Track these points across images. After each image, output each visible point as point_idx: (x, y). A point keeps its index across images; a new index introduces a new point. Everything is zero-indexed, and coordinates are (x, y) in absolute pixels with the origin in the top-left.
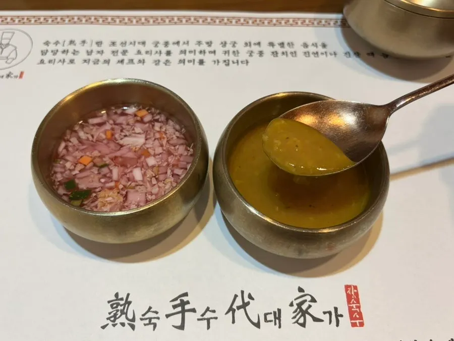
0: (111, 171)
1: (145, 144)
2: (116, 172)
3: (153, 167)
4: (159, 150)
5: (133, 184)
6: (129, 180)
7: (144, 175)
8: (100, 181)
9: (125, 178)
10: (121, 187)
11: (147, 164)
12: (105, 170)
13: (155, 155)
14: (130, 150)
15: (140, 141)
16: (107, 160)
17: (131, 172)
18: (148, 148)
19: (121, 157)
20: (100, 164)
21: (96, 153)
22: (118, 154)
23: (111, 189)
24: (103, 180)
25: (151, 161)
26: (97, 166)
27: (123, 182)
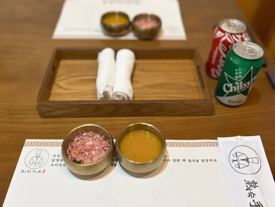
0: (85, 154)
1: (93, 143)
2: (87, 153)
3: (98, 149)
4: (98, 144)
5: (93, 156)
6: (91, 155)
7: (96, 152)
8: (83, 157)
9: (90, 155)
10: (90, 157)
11: (96, 149)
12: (83, 154)
13: (97, 146)
14: (89, 146)
15: (91, 143)
16: (83, 151)
17: (92, 152)
18: (94, 144)
19: (87, 149)
20: (81, 152)
21: (79, 149)
22: (85, 148)
23: (87, 159)
24: (84, 157)
25: (97, 148)
26: (80, 153)
27: (90, 156)
